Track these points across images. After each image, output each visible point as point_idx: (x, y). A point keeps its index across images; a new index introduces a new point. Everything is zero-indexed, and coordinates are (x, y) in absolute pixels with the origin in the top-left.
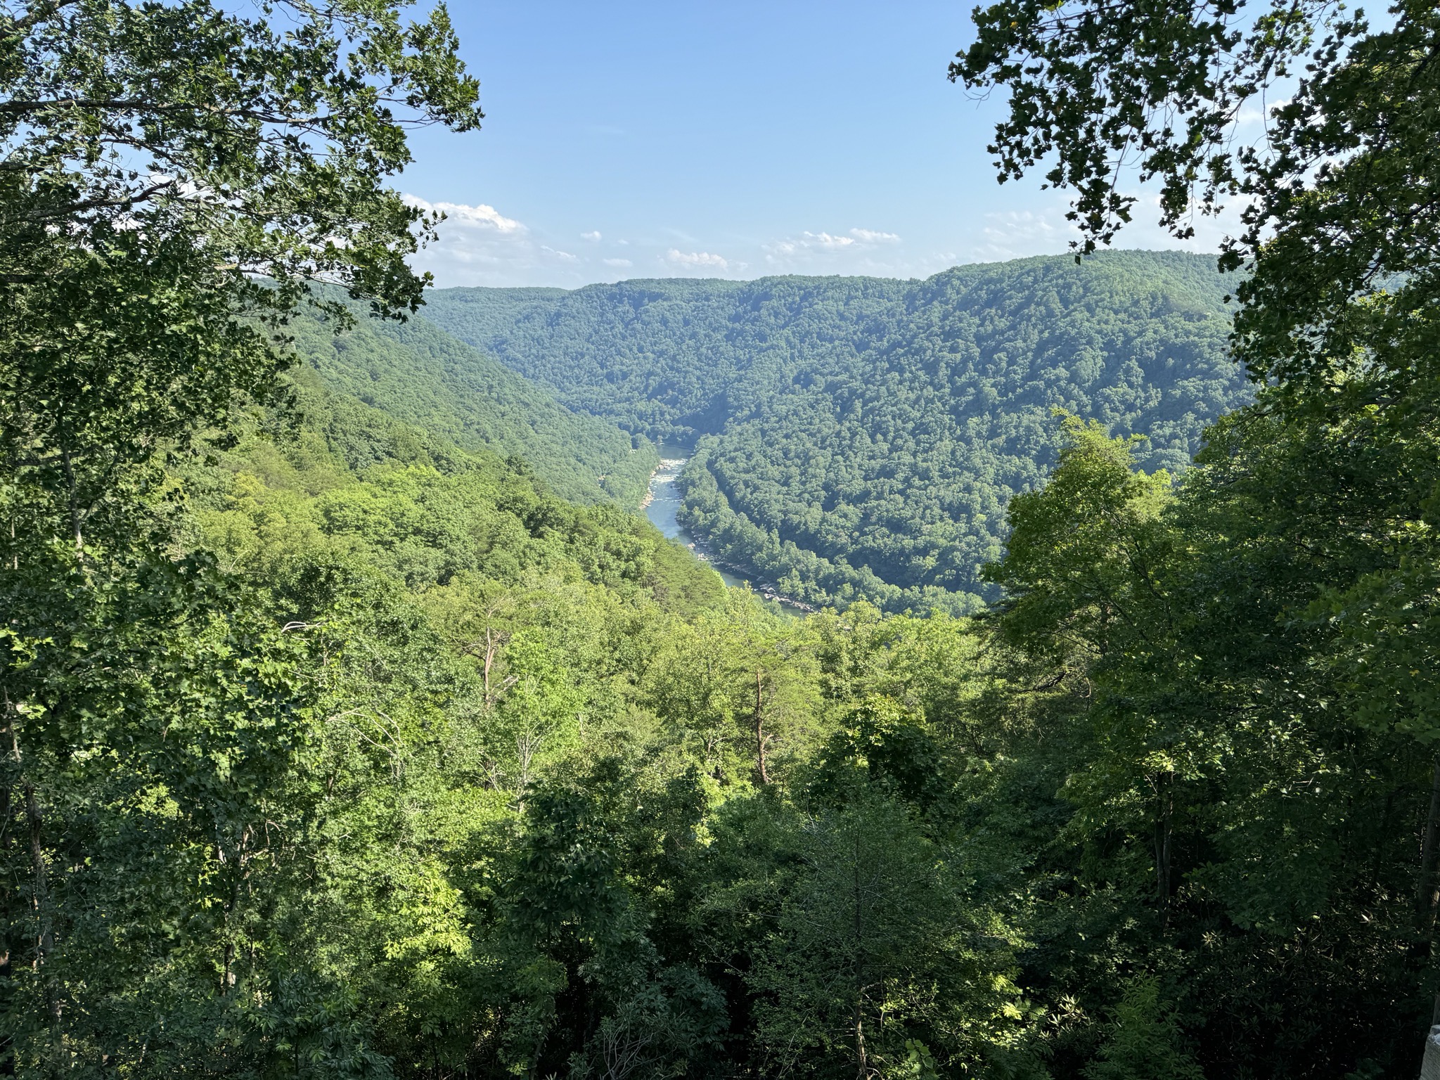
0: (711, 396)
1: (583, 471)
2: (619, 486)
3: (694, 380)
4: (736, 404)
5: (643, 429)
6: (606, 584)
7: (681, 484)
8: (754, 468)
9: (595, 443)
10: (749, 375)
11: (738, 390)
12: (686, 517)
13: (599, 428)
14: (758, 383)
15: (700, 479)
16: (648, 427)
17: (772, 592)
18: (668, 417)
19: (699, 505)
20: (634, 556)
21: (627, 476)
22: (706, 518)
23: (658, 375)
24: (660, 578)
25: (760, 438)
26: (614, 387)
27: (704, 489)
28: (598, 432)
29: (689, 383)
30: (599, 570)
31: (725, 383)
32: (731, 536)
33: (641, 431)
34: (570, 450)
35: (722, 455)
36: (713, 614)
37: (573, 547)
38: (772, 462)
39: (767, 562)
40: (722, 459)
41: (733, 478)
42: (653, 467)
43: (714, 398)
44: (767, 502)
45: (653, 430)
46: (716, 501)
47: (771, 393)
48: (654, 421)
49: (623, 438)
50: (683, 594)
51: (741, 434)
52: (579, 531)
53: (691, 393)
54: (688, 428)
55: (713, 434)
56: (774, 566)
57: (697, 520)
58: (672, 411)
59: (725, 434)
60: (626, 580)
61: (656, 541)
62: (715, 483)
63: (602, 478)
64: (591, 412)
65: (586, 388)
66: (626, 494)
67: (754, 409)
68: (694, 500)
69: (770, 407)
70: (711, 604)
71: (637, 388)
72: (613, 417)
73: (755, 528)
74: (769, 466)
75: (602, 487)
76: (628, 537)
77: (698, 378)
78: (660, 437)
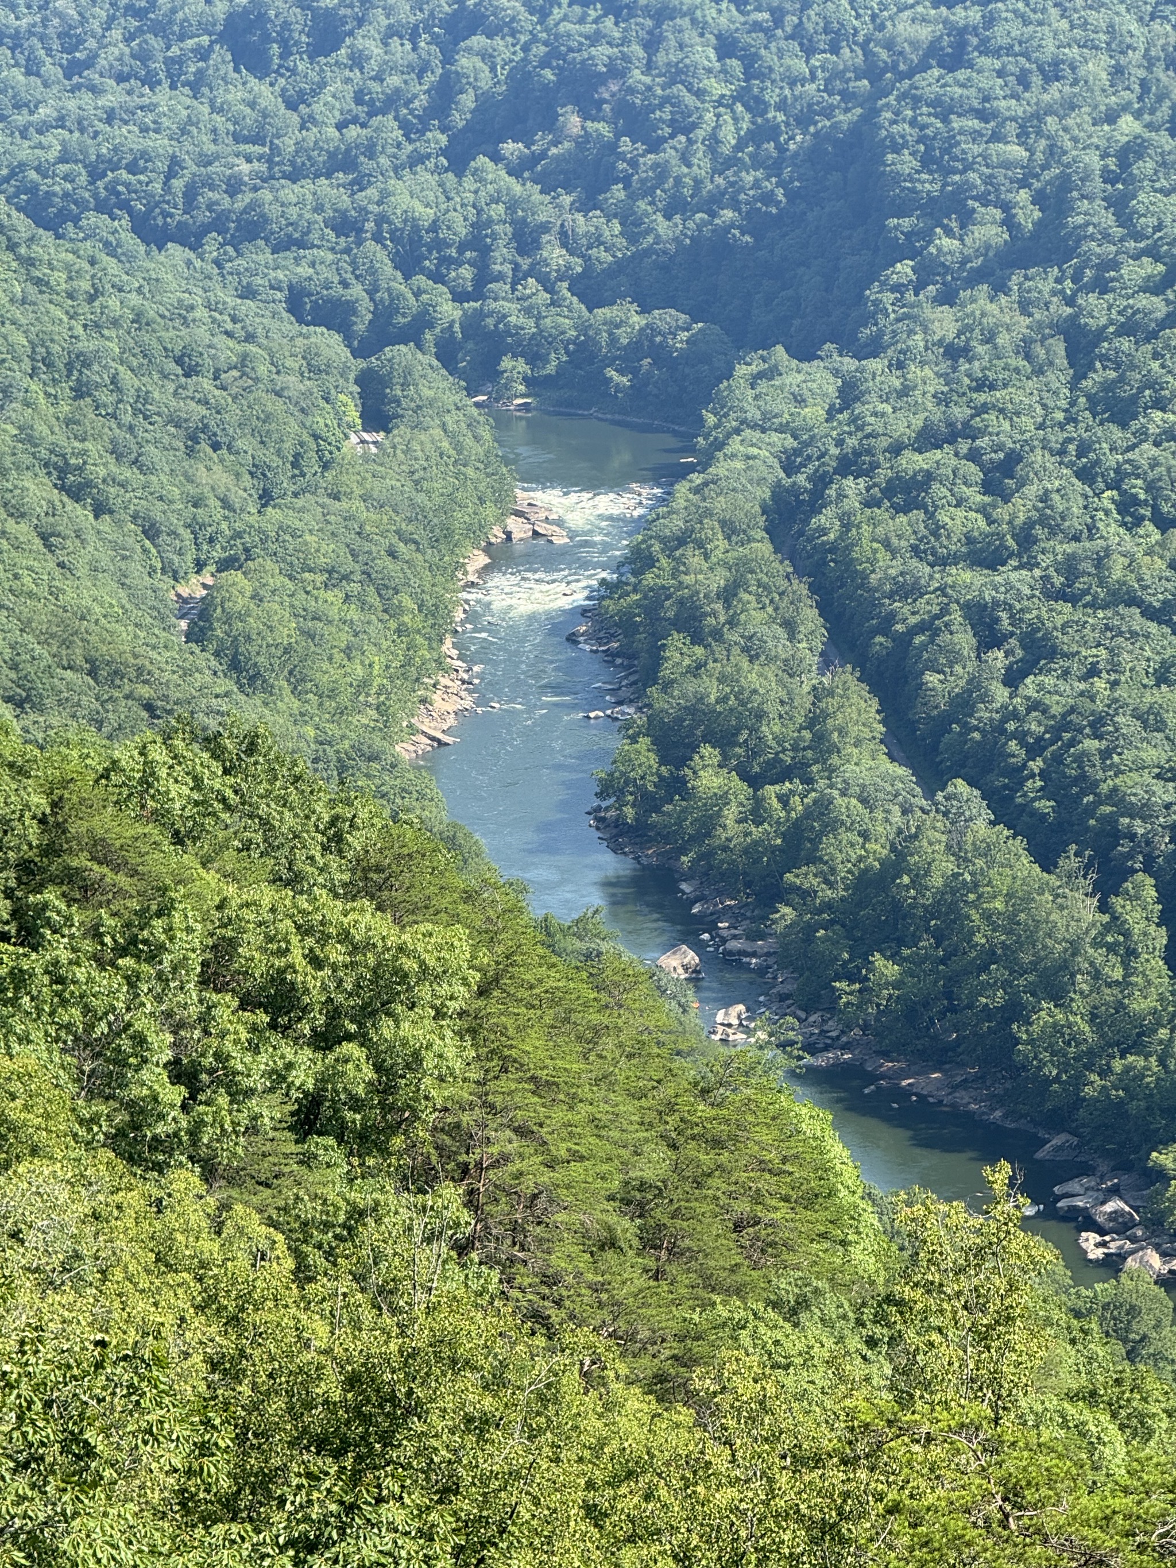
0: (798, 141)
1: (94, 550)
2: (287, 632)
3: (704, 55)
4: (929, 185)
5: (423, 321)
6: (209, 1172)
7: (626, 625)
8: (1026, 538)
9: (162, 395)
10: (1003, 33)
11: (944, 110)
12: (648, 803)
13: (183, 314)
14: (1052, 73)
15: (728, 595)
16: (449, 311)
17: (1121, 1226)
18: (555, 255)
19: (724, 740)
20: (367, 1013)
21: (334, 577)
22: (757, 813)
23: (507, 28)
24: (505, 1142)
25: (1058, 378)
26: (266, 93)
27: (752, 651)
28: (175, 337)
29: (678, 74)
30: (173, 1094)
31: (872, 71)
32: (897, 910)
33: (412, 335)
34: (27, 437)
35: (848, 466)
36: (794, 1343)
37: (35, 962)
38: (1127, 506)
39: (1090, 1059)
40: (853, 487)
41: (909, 591)
42: (476, 531)
43: (813, 155)
44: (1097, 725)
45: (473, 325)
46: (815, 720)
47: (1128, 126)
48: (484, 276)
49: (314, 368)
50: (626, 1228)
51: (955, 352)
52: (70, 877)
53: (683, 125)
54: (666, 317)
55: (805, 353)
56: (1131, 1080)
57: (709, 823)
58: (581, 224)
59: (873, 349)
60: (322, 1143)
61: (488, 937)
62: (810, 618)
63: (193, 587)
64: (146, 230)
65: (114, 96)
66: (326, 673)
67: (1028, 216)
68: (696, 710)
69: (1119, 205)
70: (786, 1286)
71: (392, 102)
72: (259, 255)
73: (1026, 866)
74: (1112, 530)
75: (196, 635)
76: (333, 910)
77: (726, 47)
78: (514, 366)
